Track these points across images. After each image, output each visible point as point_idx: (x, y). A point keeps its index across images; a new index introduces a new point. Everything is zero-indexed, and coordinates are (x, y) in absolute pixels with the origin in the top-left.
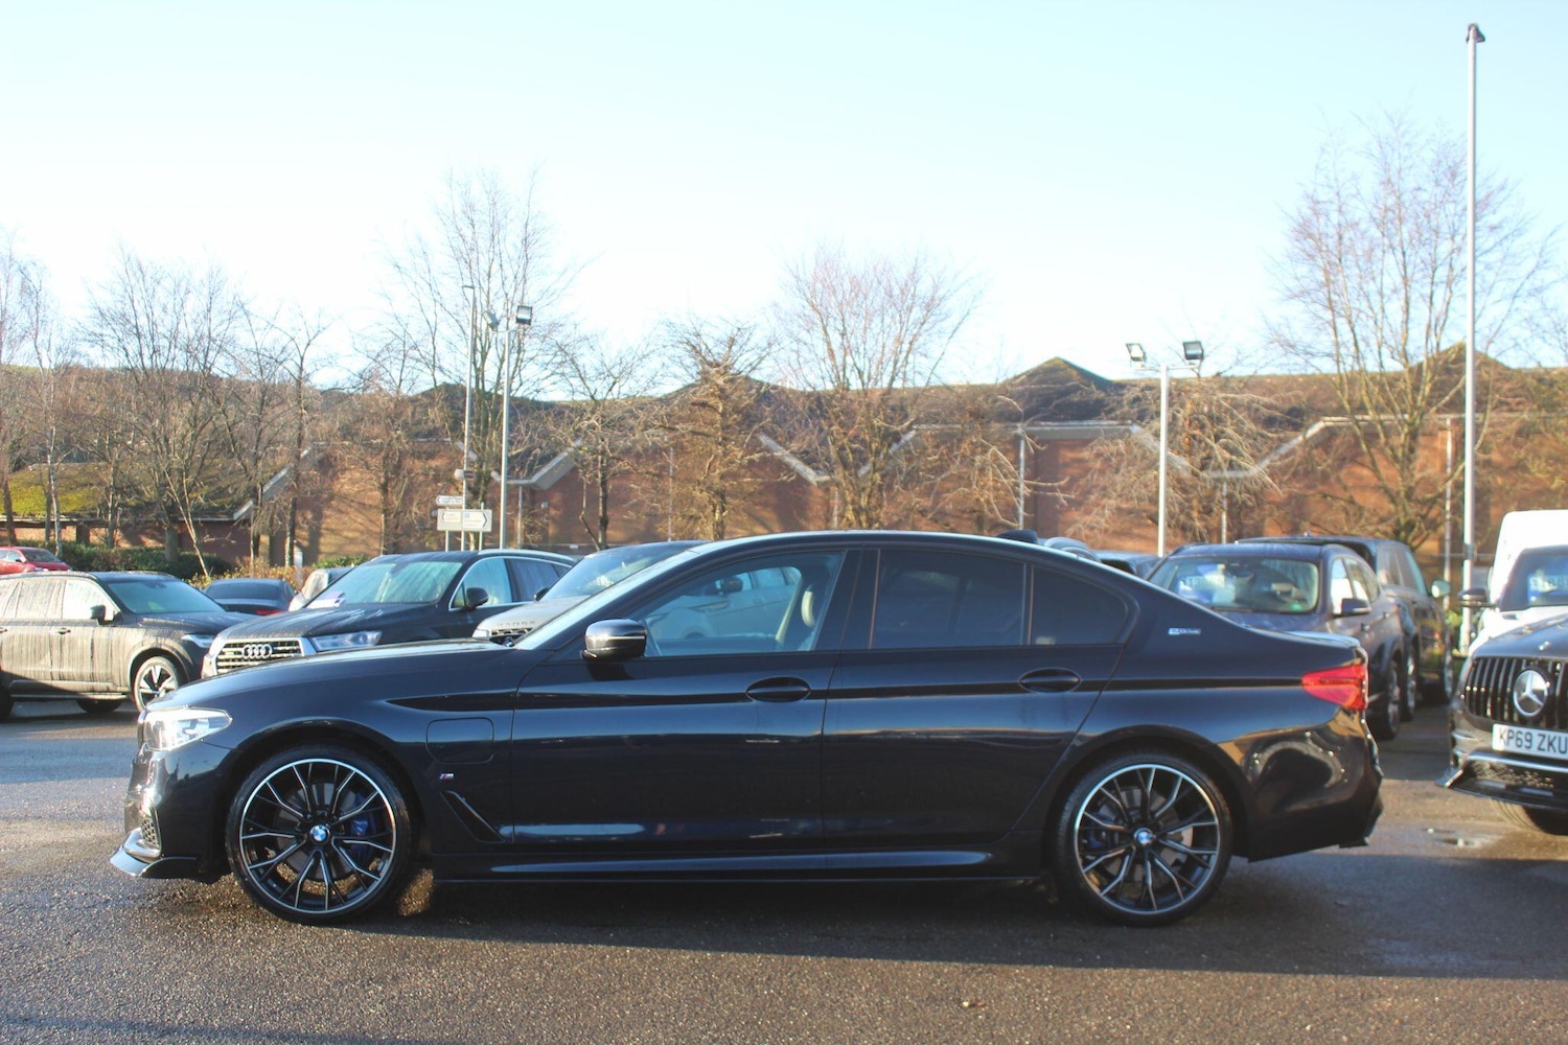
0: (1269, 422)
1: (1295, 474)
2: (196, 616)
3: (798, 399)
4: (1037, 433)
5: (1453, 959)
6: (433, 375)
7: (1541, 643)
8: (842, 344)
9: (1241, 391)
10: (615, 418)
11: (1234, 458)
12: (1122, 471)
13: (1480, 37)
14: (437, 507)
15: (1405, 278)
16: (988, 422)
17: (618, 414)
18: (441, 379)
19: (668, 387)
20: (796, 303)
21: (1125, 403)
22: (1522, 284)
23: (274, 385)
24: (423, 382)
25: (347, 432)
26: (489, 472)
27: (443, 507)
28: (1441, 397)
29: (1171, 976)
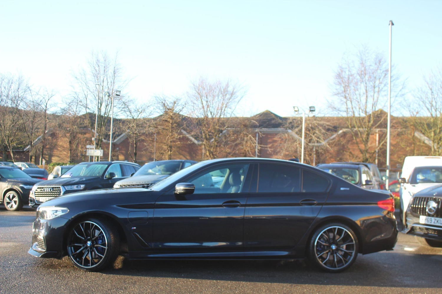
0: (328, 130)
1: (335, 145)
2: (23, 179)
3: (194, 120)
4: (262, 131)
5: (423, 282)
6: (86, 110)
7: (434, 193)
8: (207, 104)
9: (320, 121)
10: (141, 124)
11: (318, 140)
12: (287, 143)
13: (393, 24)
14: (86, 149)
15: (366, 90)
16: (248, 128)
17: (141, 123)
18: (88, 111)
19: (156, 115)
20: (193, 92)
21: (287, 123)
22: (398, 93)
23: (38, 112)
24: (83, 112)
25: (60, 126)
26: (102, 139)
27: (88, 149)
28: (376, 124)
29: (350, 287)
